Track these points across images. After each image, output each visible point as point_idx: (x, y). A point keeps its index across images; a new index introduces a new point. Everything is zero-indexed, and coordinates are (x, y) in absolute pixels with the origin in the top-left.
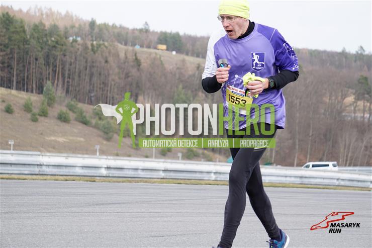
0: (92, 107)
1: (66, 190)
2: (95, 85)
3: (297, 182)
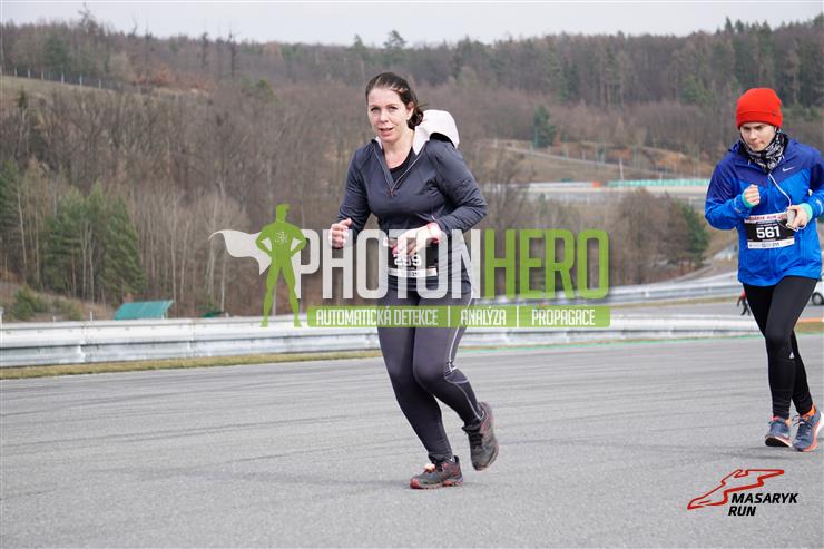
3: (278, 351)
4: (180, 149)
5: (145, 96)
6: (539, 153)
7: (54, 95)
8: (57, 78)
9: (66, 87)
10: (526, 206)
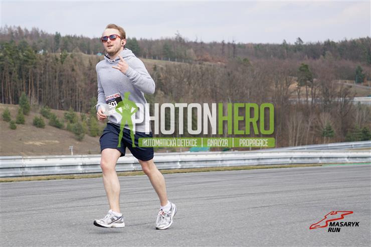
0: (63, 112)
1: (49, 189)
2: (65, 92)
4: (213, 86)
5: (200, 65)
6: (358, 85)
7: (166, 66)
8: (167, 59)
9: (171, 63)
10: (352, 107)
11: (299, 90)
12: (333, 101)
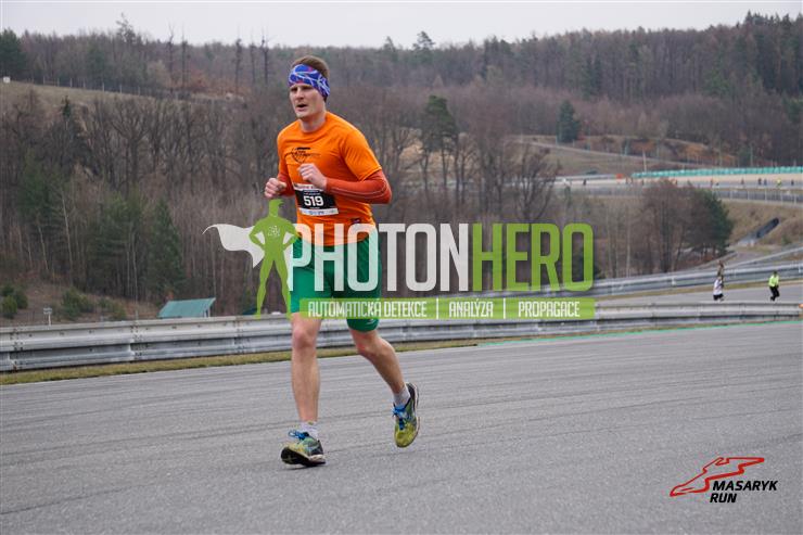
4: (217, 152)
5: (181, 102)
6: (564, 148)
7: (96, 103)
8: (97, 86)
9: (108, 96)
10: (552, 199)
11: (424, 161)
12: (507, 185)
